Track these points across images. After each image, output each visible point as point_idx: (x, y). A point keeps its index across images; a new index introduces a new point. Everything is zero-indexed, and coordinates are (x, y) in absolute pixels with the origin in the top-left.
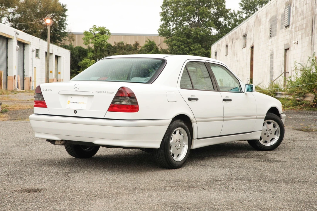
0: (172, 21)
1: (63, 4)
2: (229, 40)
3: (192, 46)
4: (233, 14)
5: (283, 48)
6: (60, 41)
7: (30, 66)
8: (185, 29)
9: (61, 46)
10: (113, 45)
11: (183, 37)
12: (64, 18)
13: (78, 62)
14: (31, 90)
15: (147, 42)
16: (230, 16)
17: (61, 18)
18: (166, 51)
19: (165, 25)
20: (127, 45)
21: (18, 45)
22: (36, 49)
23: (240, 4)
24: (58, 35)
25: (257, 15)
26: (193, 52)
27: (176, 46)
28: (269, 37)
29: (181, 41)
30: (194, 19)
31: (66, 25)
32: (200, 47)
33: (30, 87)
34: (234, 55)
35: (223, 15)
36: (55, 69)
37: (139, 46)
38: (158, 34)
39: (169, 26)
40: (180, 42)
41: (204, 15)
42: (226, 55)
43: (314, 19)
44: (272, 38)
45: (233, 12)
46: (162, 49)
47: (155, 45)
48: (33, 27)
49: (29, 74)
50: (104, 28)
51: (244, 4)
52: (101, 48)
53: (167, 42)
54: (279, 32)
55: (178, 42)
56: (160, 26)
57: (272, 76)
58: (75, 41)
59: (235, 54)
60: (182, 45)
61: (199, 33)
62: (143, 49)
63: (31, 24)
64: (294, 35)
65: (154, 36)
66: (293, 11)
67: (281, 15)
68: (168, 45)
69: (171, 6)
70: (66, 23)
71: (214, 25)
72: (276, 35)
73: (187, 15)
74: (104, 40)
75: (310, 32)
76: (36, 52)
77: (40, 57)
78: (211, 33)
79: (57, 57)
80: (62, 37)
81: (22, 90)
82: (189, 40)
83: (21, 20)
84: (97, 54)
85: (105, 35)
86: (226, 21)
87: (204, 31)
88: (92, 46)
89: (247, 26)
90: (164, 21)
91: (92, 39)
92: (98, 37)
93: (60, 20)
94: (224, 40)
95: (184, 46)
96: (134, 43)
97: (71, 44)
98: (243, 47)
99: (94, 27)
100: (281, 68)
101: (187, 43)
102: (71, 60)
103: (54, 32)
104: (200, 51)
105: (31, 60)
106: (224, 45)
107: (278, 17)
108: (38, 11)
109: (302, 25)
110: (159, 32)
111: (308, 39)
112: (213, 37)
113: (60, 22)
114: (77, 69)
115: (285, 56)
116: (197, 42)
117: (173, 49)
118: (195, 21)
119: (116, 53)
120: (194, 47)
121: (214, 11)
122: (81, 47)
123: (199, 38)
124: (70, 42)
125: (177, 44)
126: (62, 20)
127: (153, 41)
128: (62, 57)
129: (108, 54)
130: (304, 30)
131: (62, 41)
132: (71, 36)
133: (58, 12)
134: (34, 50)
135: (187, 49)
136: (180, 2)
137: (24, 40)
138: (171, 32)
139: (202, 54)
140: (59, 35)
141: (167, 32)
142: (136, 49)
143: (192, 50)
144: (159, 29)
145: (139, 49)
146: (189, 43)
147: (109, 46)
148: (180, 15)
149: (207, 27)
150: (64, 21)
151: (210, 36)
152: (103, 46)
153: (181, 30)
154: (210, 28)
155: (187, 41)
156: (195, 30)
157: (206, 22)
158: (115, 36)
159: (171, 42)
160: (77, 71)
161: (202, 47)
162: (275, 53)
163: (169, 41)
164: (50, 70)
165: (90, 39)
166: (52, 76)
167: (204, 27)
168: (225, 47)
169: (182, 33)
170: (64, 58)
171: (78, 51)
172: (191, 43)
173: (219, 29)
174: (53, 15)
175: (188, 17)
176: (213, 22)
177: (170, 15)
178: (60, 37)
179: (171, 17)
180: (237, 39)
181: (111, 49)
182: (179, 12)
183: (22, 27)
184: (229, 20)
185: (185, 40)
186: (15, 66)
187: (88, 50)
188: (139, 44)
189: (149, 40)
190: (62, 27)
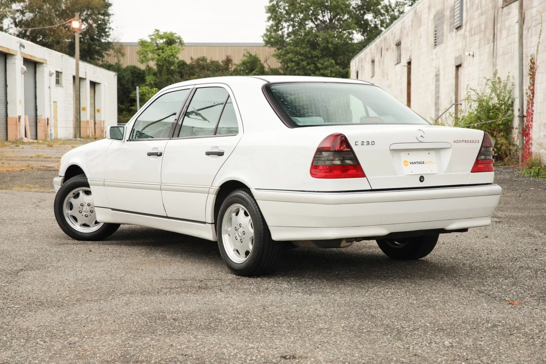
0: (286, 21)
2: (375, 51)
3: (319, 61)
4: (389, 8)
5: (454, 63)
6: (100, 56)
7: (47, 99)
8: (308, 34)
9: (101, 66)
10: (188, 62)
11: (304, 48)
12: (107, 18)
13: (130, 92)
14: (49, 139)
15: (246, 56)
16: (382, 11)
17: (101, 18)
18: (278, 71)
19: (275, 28)
20: (213, 62)
21: (24, 65)
22: (57, 72)
24: (97, 48)
25: (416, 9)
26: (322, 71)
27: (293, 62)
28: (433, 46)
30: (323, 16)
31: (111, 31)
32: (332, 63)
33: (46, 134)
34: (384, 77)
35: (371, 10)
36: (91, 104)
37: (232, 65)
38: (263, 42)
39: (281, 29)
40: (300, 55)
41: (339, 10)
42: (372, 77)
43: (496, 15)
44: (438, 47)
45: (388, 4)
46: (271, 69)
47: (258, 62)
48: (55, 34)
49: (45, 112)
50: (172, 34)
52: (169, 68)
53: (278, 56)
54: (447, 36)
55: (296, 56)
56: (267, 30)
57: (437, 110)
58: (125, 57)
59: (384, 75)
60: (302, 60)
61: (330, 40)
62: (239, 68)
63: (51, 30)
64: (468, 42)
65: (257, 46)
66: (467, 3)
67: (449, 9)
68: (280, 61)
70: (110, 27)
71: (356, 26)
72: (442, 42)
73: (311, 10)
74: (173, 55)
75: (492, 37)
76: (57, 77)
77: (64, 84)
78: (352, 39)
79: (93, 84)
80: (103, 50)
81: (32, 141)
83: (34, 23)
84: (162, 77)
85: (174, 46)
86: (376, 20)
87: (340, 37)
88: (153, 64)
89: (401, 28)
90: (273, 20)
91: (153, 52)
92: (163, 49)
93: (99, 22)
94: (369, 51)
95: (306, 62)
96: (224, 58)
97: (119, 61)
98: (396, 62)
99: (156, 32)
100: (451, 98)
101: (312, 57)
102: (118, 89)
103: (90, 42)
104: (333, 70)
105: (48, 90)
106: (369, 60)
107: (445, 12)
108: (63, 7)
109: (480, 25)
110: (264, 40)
111: (488, 48)
112: (355, 47)
113: (99, 26)
114: (129, 104)
115: (457, 76)
116: (328, 55)
117: (288, 67)
118: (325, 19)
119: (193, 75)
120: (322, 64)
121: (356, 2)
122: (135, 67)
123: (331, 49)
124: (118, 58)
125: (294, 59)
126: (103, 21)
127: (256, 55)
128: (102, 84)
129: (180, 78)
130: (482, 33)
131: (104, 57)
132: (120, 49)
133: (96, 8)
134: (53, 74)
135: (312, 66)
137: (34, 57)
138: (285, 39)
139: (336, 75)
140: (99, 46)
141: (278, 39)
142: (227, 69)
143: (319, 68)
144: (264, 35)
145: (232, 68)
146: (315, 57)
147: (181, 65)
148: (300, 10)
149: (346, 30)
150: (106, 24)
151: (349, 46)
152: (172, 65)
153: (301, 35)
154: (350, 31)
155: (311, 54)
156: (324, 36)
157: (344, 21)
158: (192, 48)
159: (285, 55)
160: (129, 106)
161: (336, 63)
162: (442, 72)
163: (281, 55)
164: (82, 106)
165: (149, 53)
166: (86, 116)
167: (340, 30)
168: (370, 62)
169: (303, 41)
170: (106, 85)
171: (130, 74)
172: (317, 56)
173: (366, 33)
174: (87, 14)
175: (312, 14)
176: (355, 21)
177: (282, 11)
178: (100, 49)
179: (284, 13)
180: (387, 50)
181: (185, 70)
182: (298, 5)
183: (37, 34)
184: (382, 18)
185: (308, 52)
186: (20, 100)
187: (147, 72)
188: (232, 61)
189: (249, 54)
190: (104, 34)
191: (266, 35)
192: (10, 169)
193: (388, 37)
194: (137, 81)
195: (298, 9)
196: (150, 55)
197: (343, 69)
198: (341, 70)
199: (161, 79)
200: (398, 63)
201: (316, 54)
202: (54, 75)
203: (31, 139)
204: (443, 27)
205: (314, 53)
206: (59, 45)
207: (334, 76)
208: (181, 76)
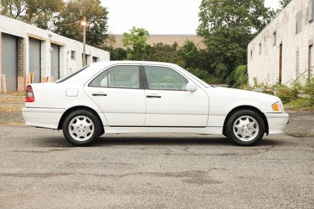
0: (210, 21)
1: (104, 7)
2: (262, 38)
3: (230, 45)
4: (273, 13)
5: (308, 44)
6: (101, 43)
7: (65, 67)
8: (223, 29)
9: (102, 48)
10: (152, 45)
11: (220, 37)
12: (106, 20)
15: (187, 42)
16: (269, 15)
18: (205, 51)
19: (203, 25)
20: (166, 46)
21: (51, 47)
22: (72, 51)
23: (280, 3)
24: (100, 38)
25: (285, 11)
26: (231, 51)
27: (214, 45)
28: (295, 33)
29: (219, 41)
30: (233, 18)
31: (108, 28)
32: (237, 46)
34: (266, 54)
35: (262, 14)
37: (178, 47)
39: (207, 26)
40: (218, 41)
41: (242, 15)
42: (259, 54)
44: (298, 34)
45: (272, 11)
46: (201, 49)
47: (193, 46)
48: (75, 30)
49: (64, 75)
50: (143, 30)
51: (284, 2)
52: (140, 49)
53: (205, 42)
54: (304, 27)
55: (216, 42)
56: (199, 27)
57: (297, 74)
58: (116, 43)
59: (267, 52)
60: (219, 44)
61: (236, 32)
62: (182, 49)
63: (73, 27)
65: (192, 36)
67: (305, 10)
68: (206, 45)
69: (209, 6)
70: (107, 25)
71: (252, 24)
72: (301, 31)
73: (225, 14)
74: (143, 41)
76: (73, 56)
77: (76, 58)
78: (250, 32)
79: (95, 58)
80: (103, 39)
82: (227, 40)
84: (136, 55)
85: (143, 36)
86: (265, 20)
87: (243, 30)
88: (131, 47)
89: (277, 23)
90: (202, 21)
91: (131, 40)
92: (137, 38)
93: (101, 23)
94: (258, 38)
95: (222, 46)
96: (173, 43)
97: (112, 45)
98: (273, 44)
99: (134, 28)
100: (306, 66)
103: (96, 34)
104: (238, 50)
105: (67, 62)
106: (258, 43)
107: (303, 12)
108: (81, 14)
110: (197, 33)
112: (251, 36)
113: (101, 25)
115: (310, 53)
116: (235, 41)
117: (211, 48)
118: (233, 20)
119: (155, 53)
120: (231, 47)
121: (253, 10)
122: (121, 49)
123: (237, 37)
124: (111, 43)
125: (214, 44)
126: (103, 22)
127: (192, 42)
128: (100, 59)
131: (104, 43)
132: (113, 38)
133: (99, 14)
134: (69, 52)
135: (225, 48)
136: (217, 2)
137: (58, 42)
138: (209, 32)
139: (240, 53)
140: (101, 37)
141: (205, 32)
142: (175, 50)
143: (229, 49)
144: (197, 29)
145: (178, 49)
146: (227, 42)
147: (148, 47)
149: (246, 27)
150: (105, 24)
151: (248, 36)
152: (142, 47)
153: (219, 30)
154: (249, 27)
155: (225, 41)
156: (233, 30)
157: (245, 21)
158: (155, 37)
159: (209, 41)
161: (240, 46)
162: (300, 50)
163: (207, 41)
165: (129, 40)
167: (243, 26)
168: (259, 45)
169: (220, 33)
170: (103, 59)
171: (118, 52)
172: (228, 42)
173: (259, 28)
174: (94, 18)
175: (227, 17)
176: (251, 21)
177: (208, 15)
178: (101, 39)
179: (209, 17)
180: (268, 37)
181: (150, 50)
182: (217, 12)
184: (268, 19)
185: (223, 40)
186: (48, 68)
187: (128, 52)
188: (177, 45)
189: (188, 41)
190: (103, 30)
191: (198, 30)
193: (269, 29)
194: (122, 57)
195: (217, 14)
196: (129, 42)
197: (244, 49)
198: (243, 50)
200: (274, 45)
204: (302, 21)
205: (226, 40)
206: (78, 36)
207: (238, 54)
208: (148, 54)
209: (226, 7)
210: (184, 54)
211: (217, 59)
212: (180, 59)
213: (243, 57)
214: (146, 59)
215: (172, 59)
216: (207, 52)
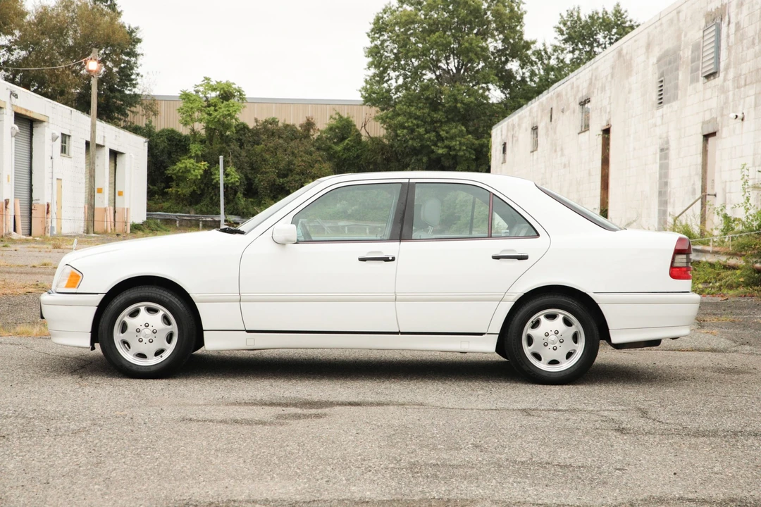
0: (394, 70)
1: (130, 27)
2: (539, 114)
3: (443, 128)
4: (543, 53)
5: (700, 130)
6: (122, 115)
7: (47, 175)
8: (425, 88)
9: (125, 128)
10: (251, 125)
11: (421, 108)
12: (133, 59)
13: (166, 168)
14: (49, 235)
15: (335, 119)
16: (534, 58)
17: (124, 60)
18: (382, 141)
19: (378, 79)
20: (286, 126)
21: (15, 123)
22: (63, 134)
23: (557, 30)
24: (118, 102)
25: (622, 50)
26: (447, 142)
27: (404, 128)
28: (656, 104)
29: (417, 118)
30: (448, 64)
31: (139, 78)
32: (461, 131)
33: (45, 228)
34: (555, 151)
35: (517, 56)
36: (110, 183)
37: (314, 130)
38: (362, 99)
39: (387, 81)
40: (415, 119)
41: (471, 55)
42: (532, 152)
44: (665, 107)
45: (542, 48)
46: (371, 137)
47: (352, 128)
48: (57, 81)
49: (43, 195)
50: (229, 85)
51: (567, 30)
52: (223, 133)
53: (383, 120)
54: (686, 90)
55: (410, 120)
56: (366, 81)
57: (664, 203)
58: (159, 117)
59: (559, 148)
60: (418, 126)
61: (459, 97)
62: (324, 135)
63: (51, 73)
64: (731, 98)
65: (350, 104)
66: (728, 36)
67: (690, 47)
68: (385, 126)
69: (391, 32)
70: (137, 72)
71: (496, 78)
72: (675, 98)
73: (431, 54)
74: (229, 115)
76: (62, 142)
77: (72, 153)
78: (487, 98)
79: (114, 154)
80: (127, 106)
81: (25, 237)
82: (436, 116)
83: (28, 64)
84: (213, 146)
85: (232, 101)
86: (524, 70)
87: (470, 92)
88: (200, 127)
89: (591, 79)
90: (375, 68)
91: (200, 110)
92: (215, 106)
93: (123, 65)
94: (527, 114)
95: (424, 129)
96: (302, 121)
97: (150, 122)
98: (579, 130)
99: (206, 81)
100: (694, 184)
101: (433, 122)
102: (148, 162)
103: (109, 93)
104: (463, 140)
105: (50, 161)
106: (527, 125)
107: (681, 53)
108: (71, 42)
110: (362, 96)
112: (494, 108)
113: (122, 70)
114: (163, 185)
115: (705, 151)
116: (456, 119)
117: (397, 135)
118: (449, 68)
119: (258, 145)
120: (447, 133)
121: (496, 45)
122: (173, 131)
123: (461, 110)
124: (148, 117)
125: (406, 124)
126: (127, 64)
127: (348, 118)
128: (126, 155)
129: (238, 148)
131: (128, 115)
132: (151, 104)
133: (119, 44)
134: (58, 137)
135: (432, 135)
136: (413, 23)
137: (30, 112)
138: (392, 95)
139: (467, 148)
140: (121, 100)
141: (383, 95)
142: (307, 136)
143: (442, 137)
144: (363, 89)
145: (315, 135)
146: (436, 122)
147: (241, 129)
148: (415, 54)
149: (479, 85)
150: (132, 68)
151: (484, 107)
152: (227, 129)
153: (417, 90)
154: (486, 85)
155: (431, 117)
156: (451, 91)
157: (477, 71)
158: (256, 105)
159: (392, 118)
160: (164, 188)
161: (467, 130)
162: (673, 145)
163: (386, 117)
164: (97, 186)
165: (196, 110)
166: (103, 201)
167: (471, 85)
168: (530, 130)
169: (419, 98)
170: (133, 156)
171: (167, 138)
172: (440, 121)
173: (508, 90)
174: (105, 53)
175: (432, 60)
176: (495, 72)
177: (389, 54)
178: (122, 105)
179: (391, 58)
180: (563, 111)
181: (246, 137)
182: (412, 47)
183: (31, 81)
184: (532, 68)
185: (426, 115)
186: (8, 176)
187: (191, 139)
188: (314, 124)
189: (339, 115)
190: (128, 83)
192: (8, 291)
193: (564, 93)
194: (177, 151)
195: (412, 52)
196: (197, 115)
197: (478, 139)
198: (475, 141)
199: (212, 148)
200: (583, 132)
201: (439, 117)
202: (59, 140)
203: (23, 235)
204: (678, 75)
206: (64, 97)
207: (464, 150)
208: (241, 146)
209: (435, 37)
210: (330, 148)
211: (413, 161)
212: (320, 159)
213: (474, 157)
214: (237, 157)
215: (302, 160)
216: (384, 145)
